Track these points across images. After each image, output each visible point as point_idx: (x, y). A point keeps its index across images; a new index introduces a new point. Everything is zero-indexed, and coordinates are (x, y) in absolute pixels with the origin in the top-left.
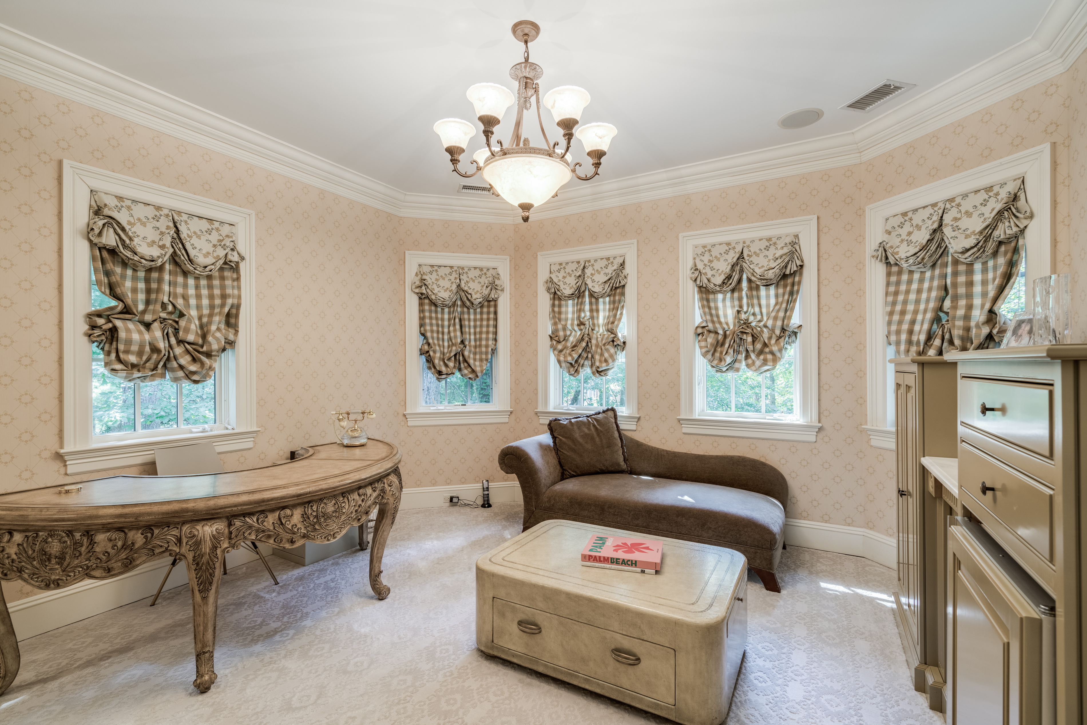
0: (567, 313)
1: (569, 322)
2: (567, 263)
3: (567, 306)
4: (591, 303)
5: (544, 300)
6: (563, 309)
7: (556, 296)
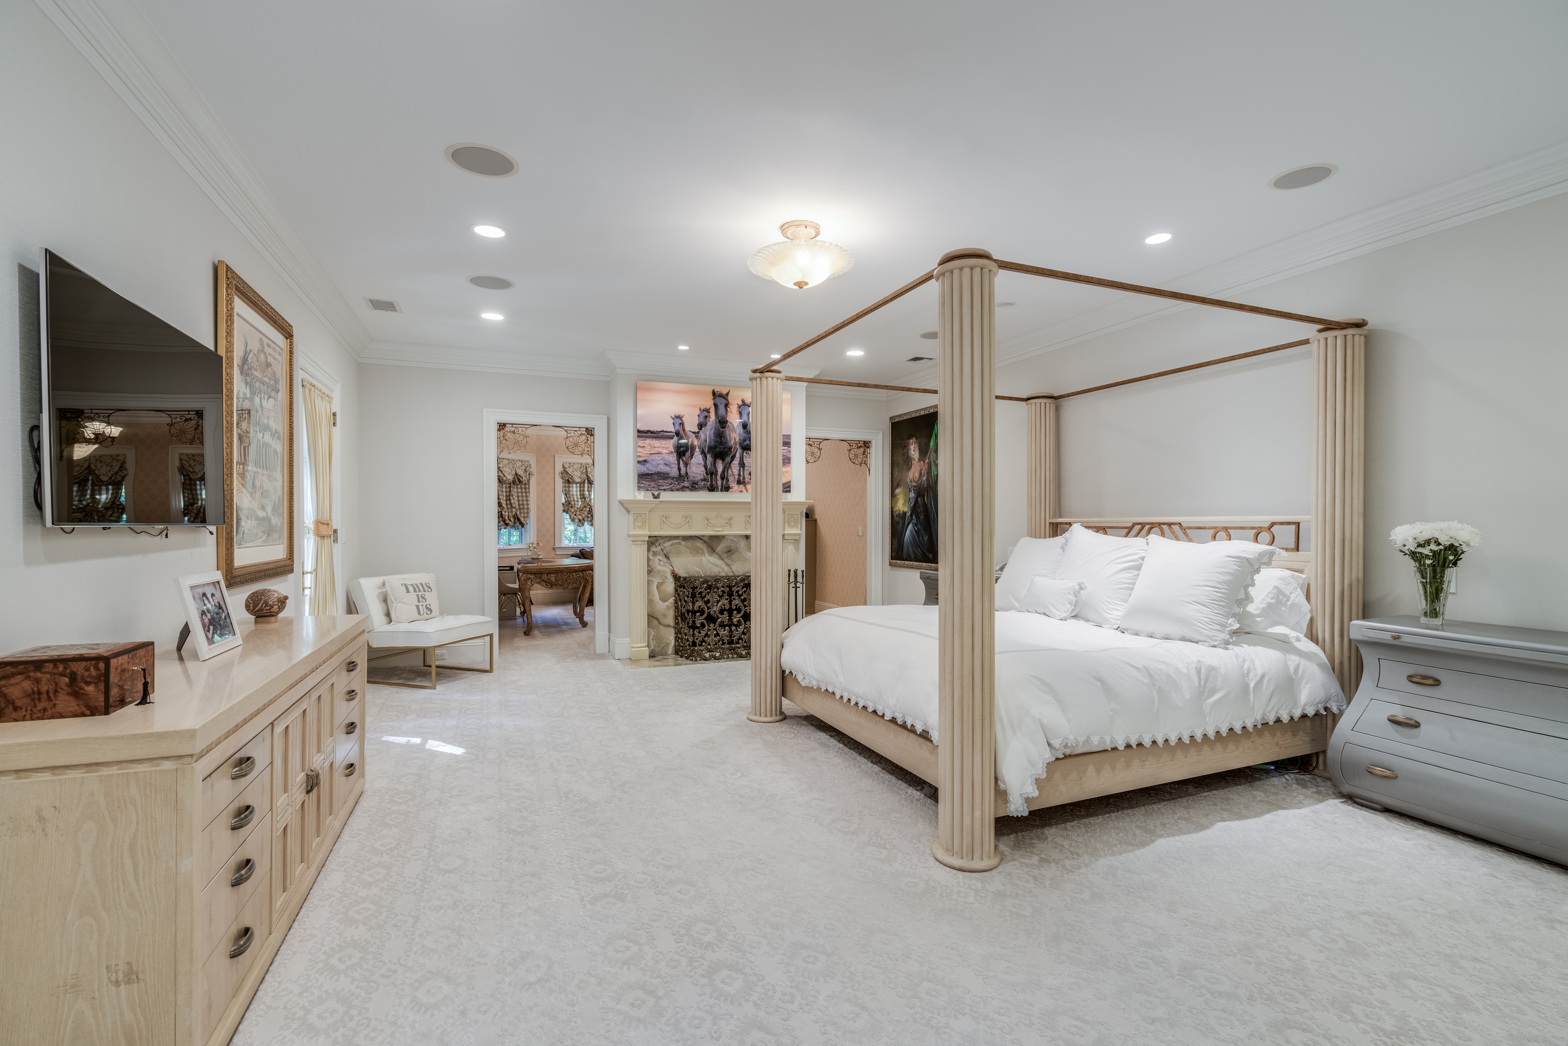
0: (573, 491)
1: (575, 497)
2: (574, 464)
3: (573, 487)
4: (588, 487)
5: (559, 483)
6: (571, 489)
7: (568, 481)
